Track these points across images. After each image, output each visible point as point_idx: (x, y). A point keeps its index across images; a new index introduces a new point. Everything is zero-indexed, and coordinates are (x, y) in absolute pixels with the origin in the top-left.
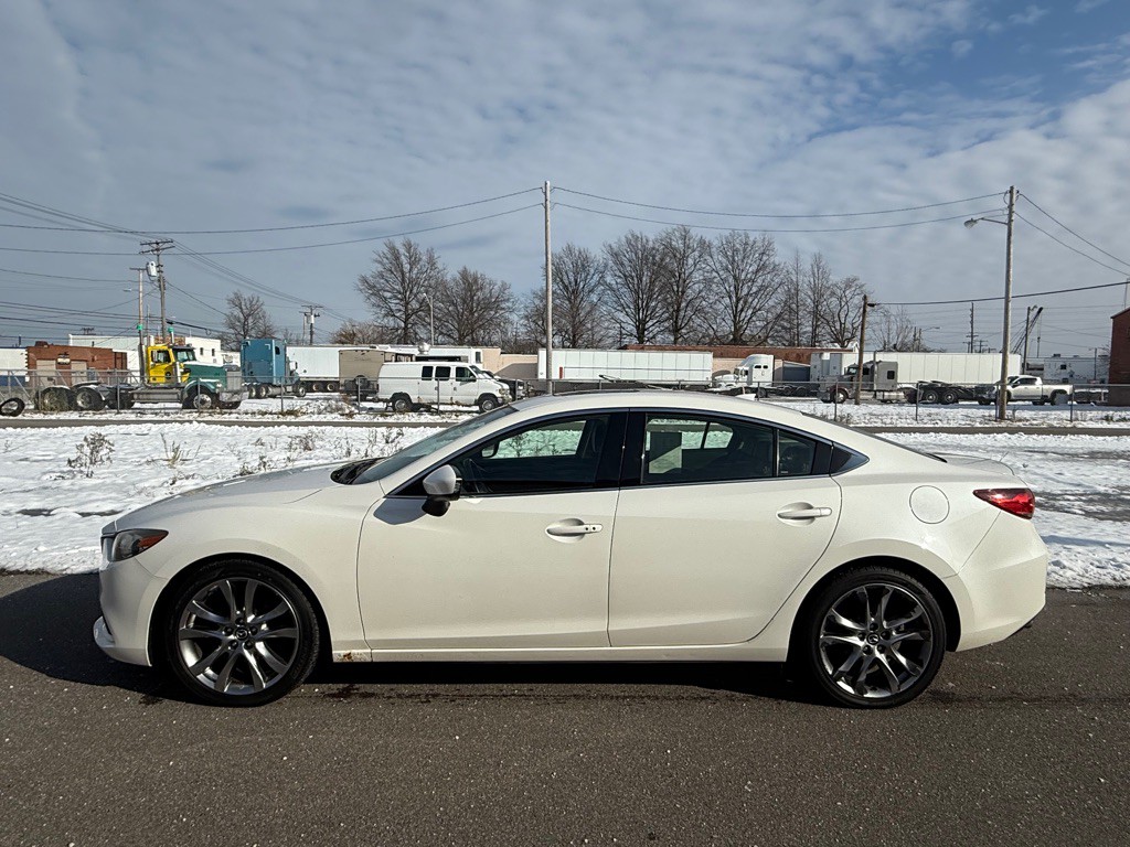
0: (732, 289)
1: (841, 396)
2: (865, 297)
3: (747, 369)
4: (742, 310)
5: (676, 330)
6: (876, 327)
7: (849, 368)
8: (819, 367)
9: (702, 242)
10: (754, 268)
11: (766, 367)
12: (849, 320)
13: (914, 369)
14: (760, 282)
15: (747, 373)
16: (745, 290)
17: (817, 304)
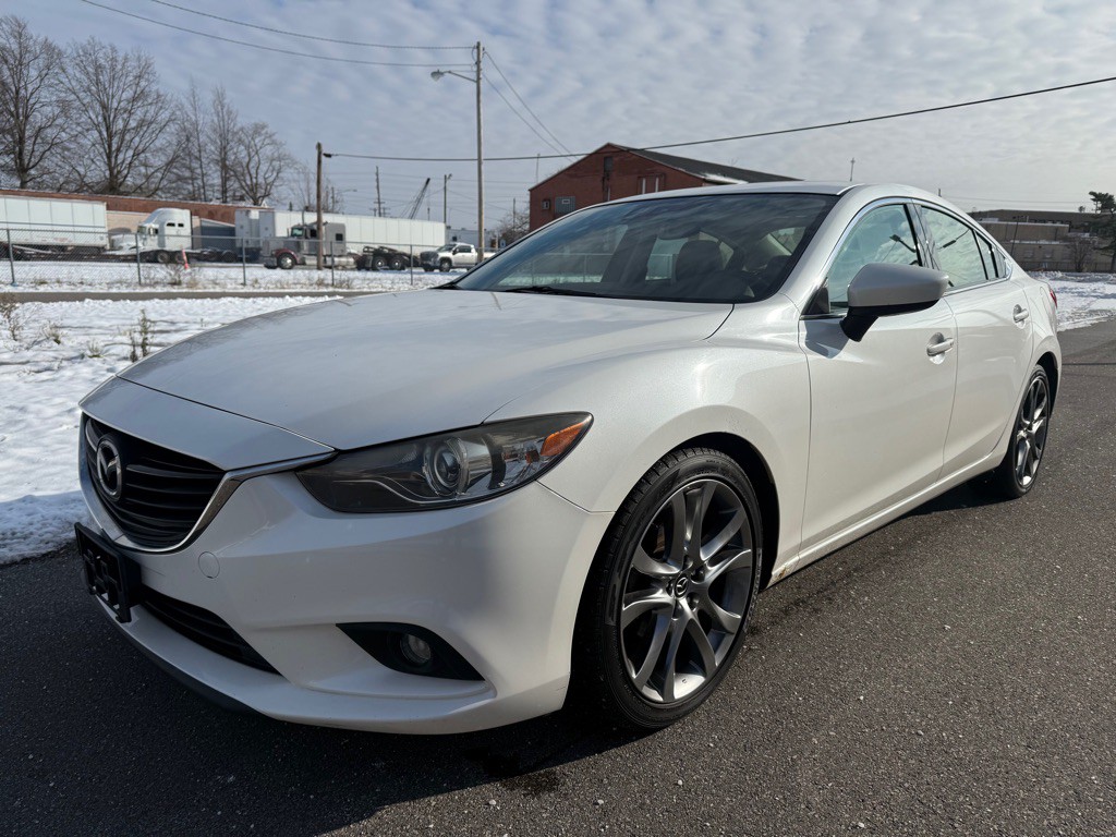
0: (100, 119)
1: (289, 261)
2: (319, 146)
3: (157, 226)
4: (118, 150)
5: (21, 170)
6: (293, 185)
7: (293, 229)
8: (246, 228)
9: (49, 48)
10: (128, 94)
11: (181, 225)
12: (261, 174)
13: (363, 232)
14: (139, 114)
15: (156, 231)
16: (120, 124)
17: (223, 149)
